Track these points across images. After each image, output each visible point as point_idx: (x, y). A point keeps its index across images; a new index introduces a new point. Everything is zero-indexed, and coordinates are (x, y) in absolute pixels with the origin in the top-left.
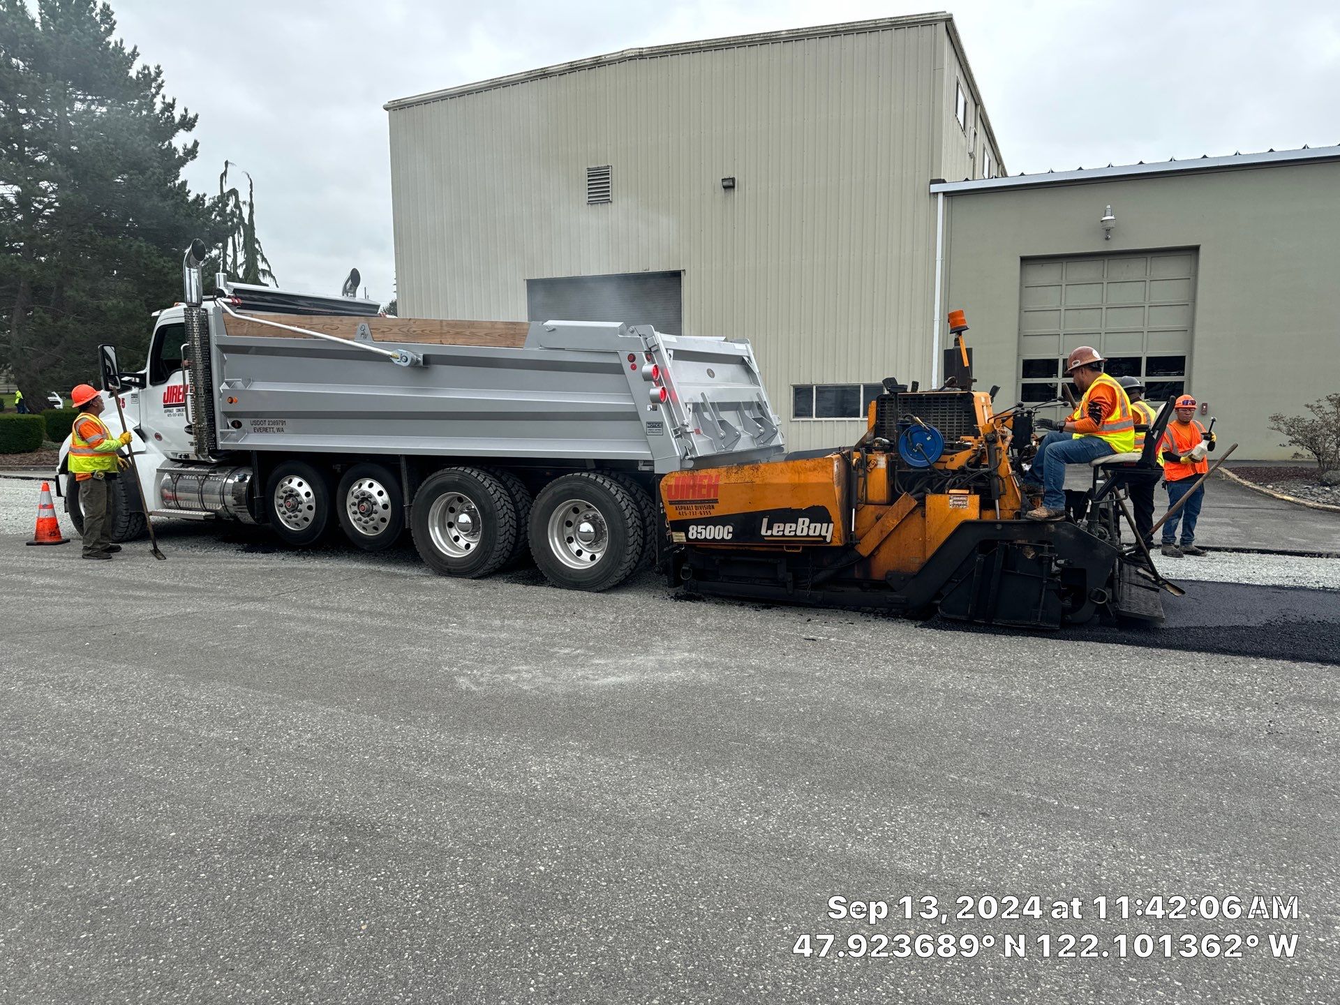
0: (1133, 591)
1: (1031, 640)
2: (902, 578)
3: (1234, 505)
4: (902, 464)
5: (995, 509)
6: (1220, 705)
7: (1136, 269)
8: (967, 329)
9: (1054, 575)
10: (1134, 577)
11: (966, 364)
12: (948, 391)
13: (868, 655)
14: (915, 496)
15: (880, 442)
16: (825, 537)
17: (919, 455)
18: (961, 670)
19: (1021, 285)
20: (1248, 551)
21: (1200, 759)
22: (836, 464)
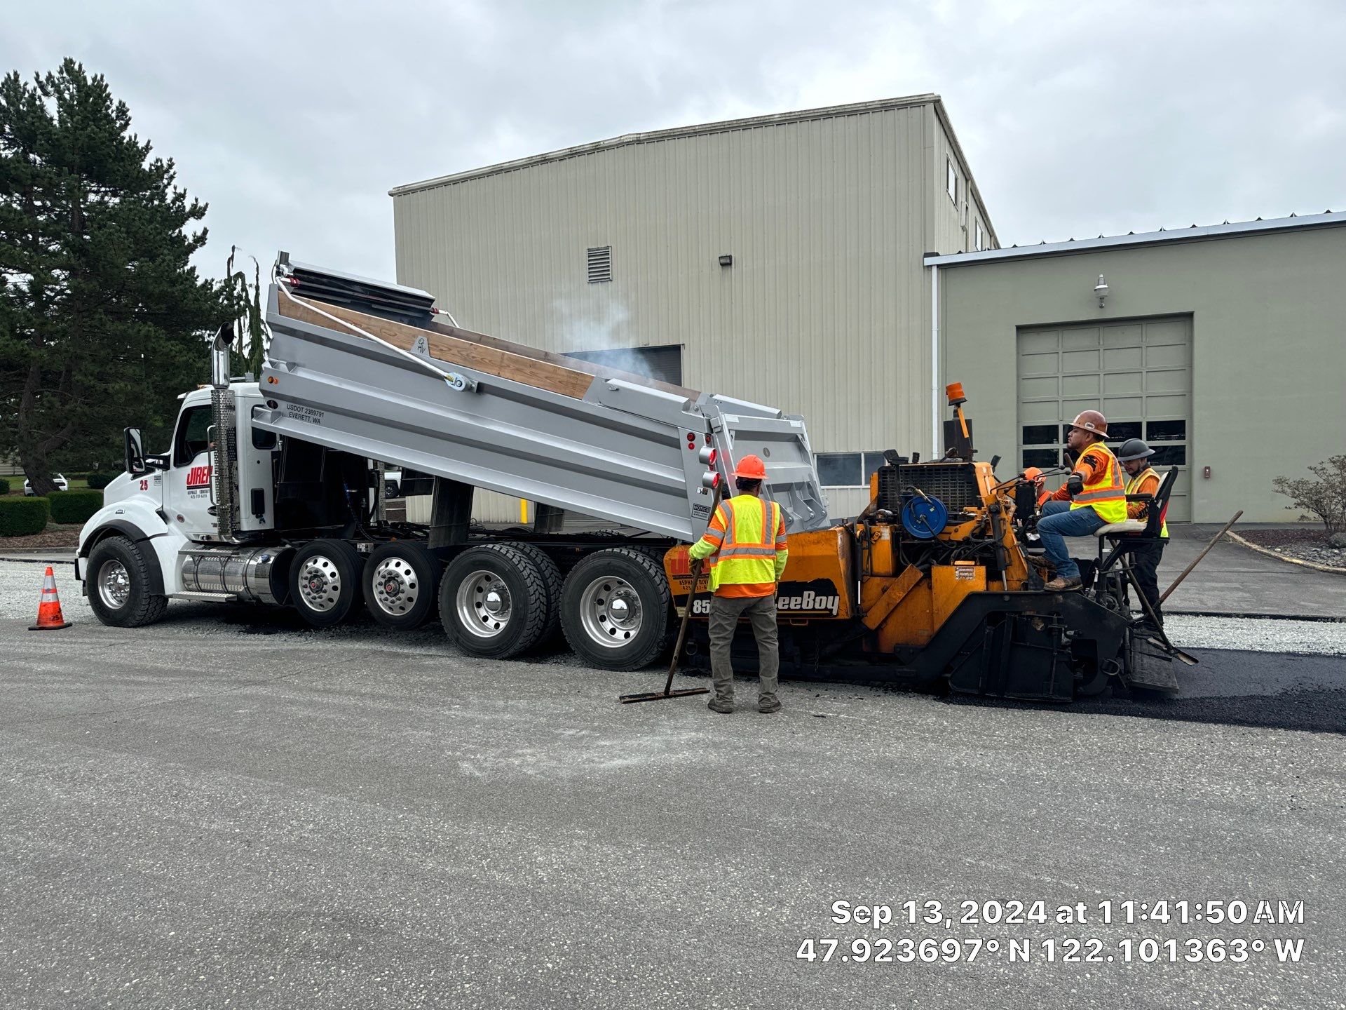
0: (1145, 661)
2: (911, 651)
3: (1242, 569)
4: (906, 536)
5: (1001, 579)
6: (1240, 781)
7: (1131, 336)
8: (966, 401)
9: (1064, 647)
10: (1145, 646)
11: (966, 435)
12: (950, 462)
13: (879, 732)
14: (920, 568)
15: (883, 514)
16: (831, 610)
17: (923, 526)
18: (974, 747)
19: (1018, 353)
20: (1260, 617)
21: (1223, 838)
22: (839, 536)
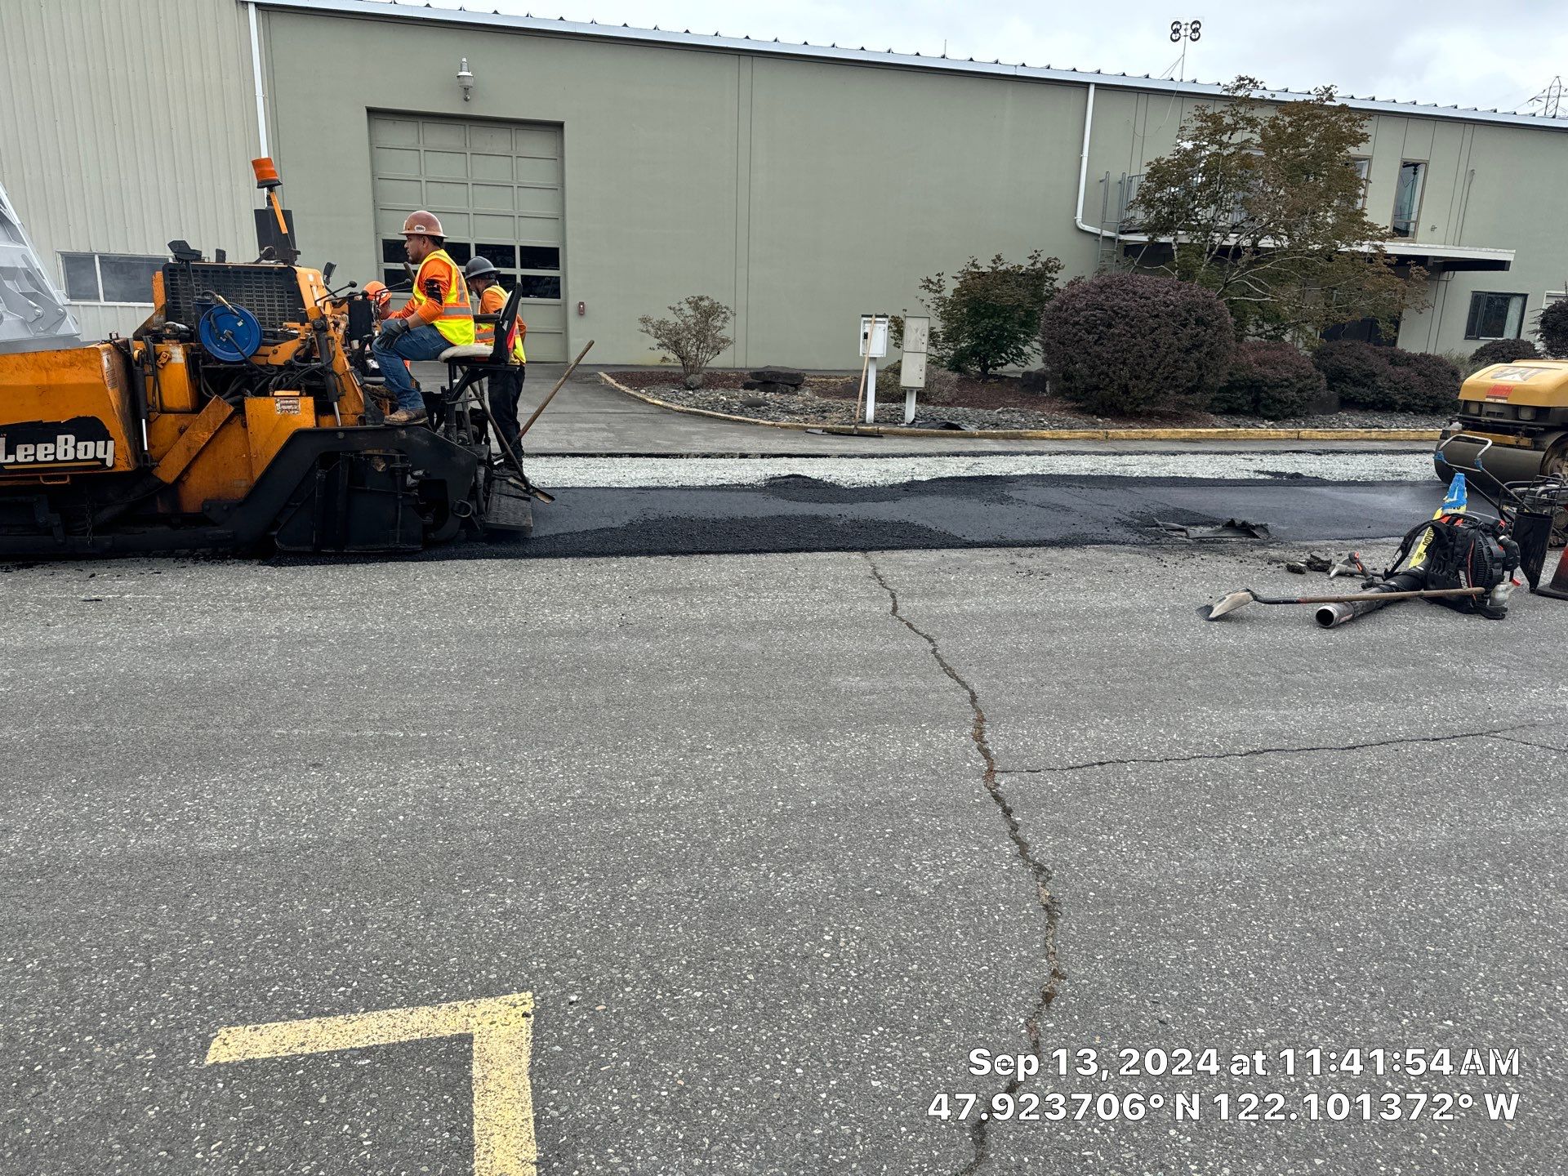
0: (503, 501)
1: (390, 566)
2: (225, 508)
3: (610, 411)
4: (209, 358)
5: (334, 413)
7: (499, 141)
9: (411, 489)
10: (505, 487)
11: (285, 231)
12: (265, 263)
13: (178, 609)
14: (230, 400)
15: (172, 328)
16: (104, 460)
17: (229, 346)
19: (371, 144)
20: (620, 455)
22: (105, 357)
